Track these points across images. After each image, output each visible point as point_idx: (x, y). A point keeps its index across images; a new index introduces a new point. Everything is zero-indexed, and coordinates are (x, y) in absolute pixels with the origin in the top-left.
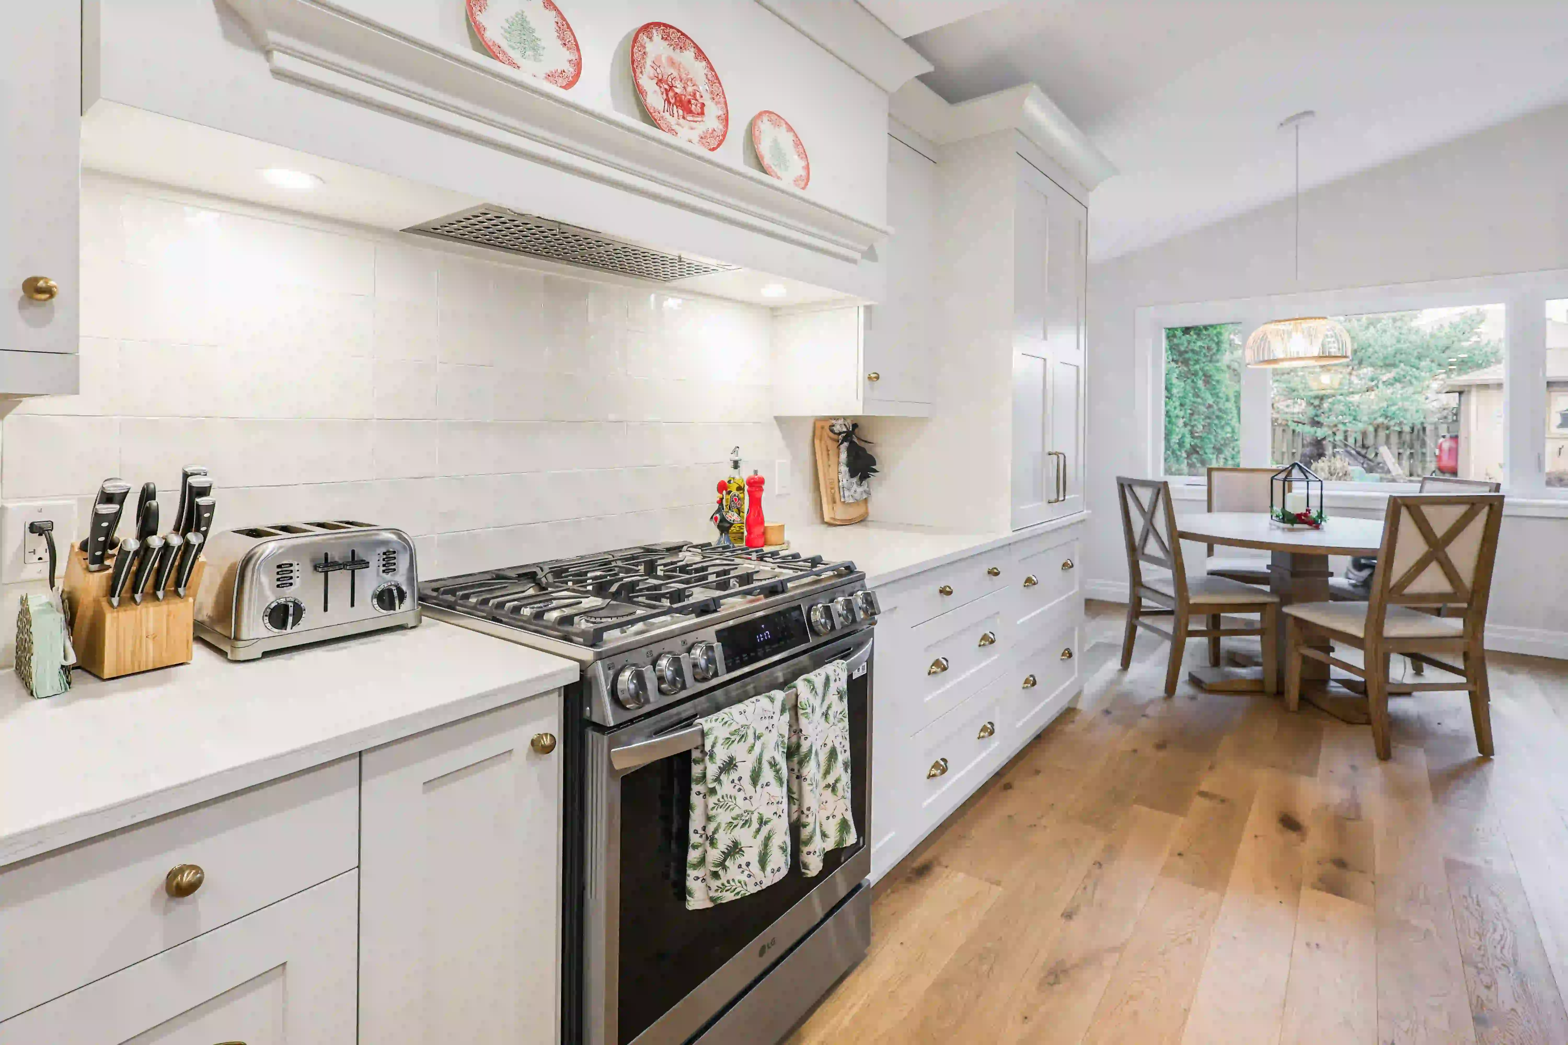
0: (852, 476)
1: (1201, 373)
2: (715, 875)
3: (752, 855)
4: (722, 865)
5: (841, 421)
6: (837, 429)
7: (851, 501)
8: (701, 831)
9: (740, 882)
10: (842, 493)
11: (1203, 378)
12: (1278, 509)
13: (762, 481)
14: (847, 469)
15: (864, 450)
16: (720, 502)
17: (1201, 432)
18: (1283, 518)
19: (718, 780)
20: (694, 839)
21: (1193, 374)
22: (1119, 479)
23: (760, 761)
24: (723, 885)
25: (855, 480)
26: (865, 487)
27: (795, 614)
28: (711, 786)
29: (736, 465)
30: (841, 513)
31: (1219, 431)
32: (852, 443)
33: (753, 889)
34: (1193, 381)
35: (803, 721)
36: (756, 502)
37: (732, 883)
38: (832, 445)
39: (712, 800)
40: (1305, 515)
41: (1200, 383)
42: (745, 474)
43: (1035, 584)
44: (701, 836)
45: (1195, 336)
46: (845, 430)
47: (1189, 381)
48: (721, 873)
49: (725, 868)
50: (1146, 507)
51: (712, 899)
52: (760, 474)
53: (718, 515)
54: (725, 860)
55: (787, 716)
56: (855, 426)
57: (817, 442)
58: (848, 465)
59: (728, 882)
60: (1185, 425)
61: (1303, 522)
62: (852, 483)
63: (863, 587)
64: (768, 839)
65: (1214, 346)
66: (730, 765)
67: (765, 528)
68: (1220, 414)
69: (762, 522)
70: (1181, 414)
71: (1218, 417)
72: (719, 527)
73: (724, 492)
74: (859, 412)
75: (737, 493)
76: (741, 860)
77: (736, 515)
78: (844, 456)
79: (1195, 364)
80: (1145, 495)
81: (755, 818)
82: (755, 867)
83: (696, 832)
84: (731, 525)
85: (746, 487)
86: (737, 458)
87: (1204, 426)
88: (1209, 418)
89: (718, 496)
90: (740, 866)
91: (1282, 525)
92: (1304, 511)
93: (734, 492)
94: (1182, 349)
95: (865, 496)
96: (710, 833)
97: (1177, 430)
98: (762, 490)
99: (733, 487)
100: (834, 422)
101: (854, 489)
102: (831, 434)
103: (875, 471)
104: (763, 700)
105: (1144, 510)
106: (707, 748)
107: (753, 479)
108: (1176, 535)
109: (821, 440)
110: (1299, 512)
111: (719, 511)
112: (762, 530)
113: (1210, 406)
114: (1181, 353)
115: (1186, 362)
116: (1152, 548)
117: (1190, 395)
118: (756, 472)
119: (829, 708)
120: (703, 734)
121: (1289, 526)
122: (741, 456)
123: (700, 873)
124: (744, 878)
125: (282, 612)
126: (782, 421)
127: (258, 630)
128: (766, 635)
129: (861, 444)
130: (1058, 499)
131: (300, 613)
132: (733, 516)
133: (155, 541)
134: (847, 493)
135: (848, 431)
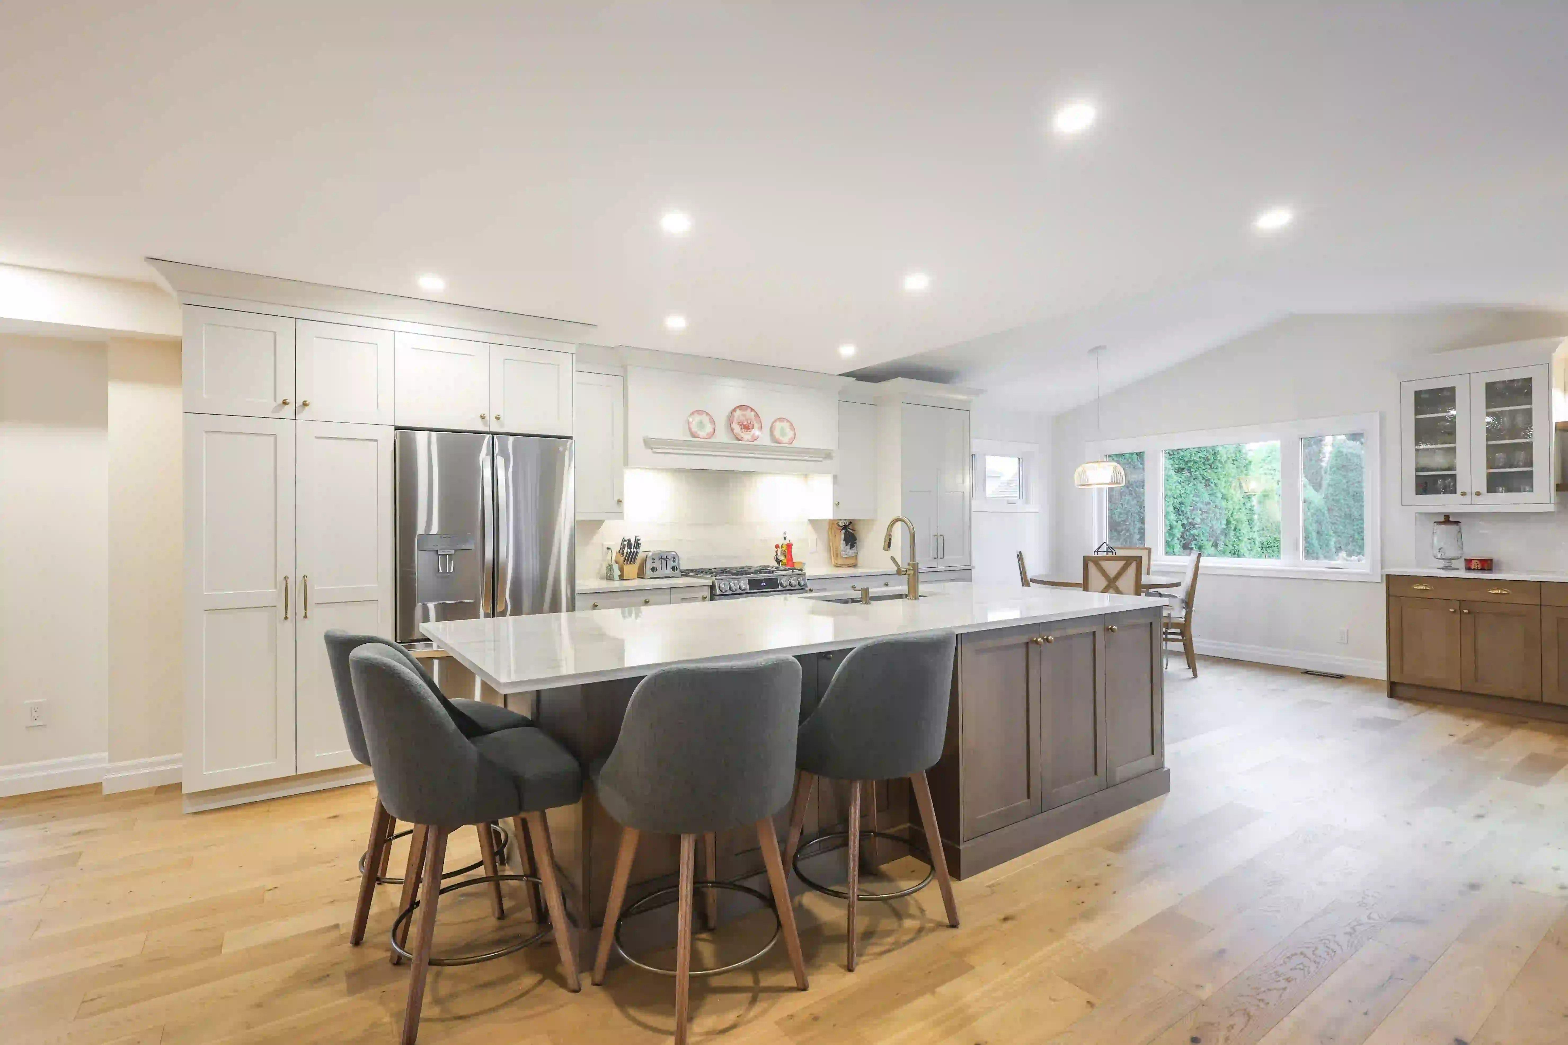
0: (847, 545)
5: (842, 521)
6: (841, 525)
7: (846, 556)
10: (841, 553)
13: (794, 544)
14: (844, 542)
15: (853, 535)
16: (777, 552)
25: (849, 547)
26: (854, 550)
29: (785, 539)
30: (840, 562)
32: (847, 531)
36: (790, 552)
38: (837, 532)
42: (787, 542)
52: (792, 542)
53: (775, 557)
56: (850, 523)
57: (829, 530)
58: (845, 540)
62: (845, 549)
67: (794, 562)
69: (792, 560)
72: (776, 561)
73: (778, 548)
75: (783, 549)
77: (784, 558)
78: (843, 536)
84: (780, 560)
85: (786, 547)
86: (785, 536)
89: (776, 549)
95: (853, 555)
98: (791, 548)
99: (781, 547)
100: (839, 521)
101: (846, 551)
102: (837, 527)
103: (859, 543)
107: (789, 544)
109: (831, 530)
111: (776, 555)
112: (792, 563)
118: (790, 541)
122: (787, 535)
125: (653, 569)
126: (812, 522)
127: (649, 573)
128: (765, 584)
129: (851, 531)
130: (939, 557)
131: (656, 570)
132: (781, 558)
133: (632, 550)
134: (843, 553)
135: (845, 526)
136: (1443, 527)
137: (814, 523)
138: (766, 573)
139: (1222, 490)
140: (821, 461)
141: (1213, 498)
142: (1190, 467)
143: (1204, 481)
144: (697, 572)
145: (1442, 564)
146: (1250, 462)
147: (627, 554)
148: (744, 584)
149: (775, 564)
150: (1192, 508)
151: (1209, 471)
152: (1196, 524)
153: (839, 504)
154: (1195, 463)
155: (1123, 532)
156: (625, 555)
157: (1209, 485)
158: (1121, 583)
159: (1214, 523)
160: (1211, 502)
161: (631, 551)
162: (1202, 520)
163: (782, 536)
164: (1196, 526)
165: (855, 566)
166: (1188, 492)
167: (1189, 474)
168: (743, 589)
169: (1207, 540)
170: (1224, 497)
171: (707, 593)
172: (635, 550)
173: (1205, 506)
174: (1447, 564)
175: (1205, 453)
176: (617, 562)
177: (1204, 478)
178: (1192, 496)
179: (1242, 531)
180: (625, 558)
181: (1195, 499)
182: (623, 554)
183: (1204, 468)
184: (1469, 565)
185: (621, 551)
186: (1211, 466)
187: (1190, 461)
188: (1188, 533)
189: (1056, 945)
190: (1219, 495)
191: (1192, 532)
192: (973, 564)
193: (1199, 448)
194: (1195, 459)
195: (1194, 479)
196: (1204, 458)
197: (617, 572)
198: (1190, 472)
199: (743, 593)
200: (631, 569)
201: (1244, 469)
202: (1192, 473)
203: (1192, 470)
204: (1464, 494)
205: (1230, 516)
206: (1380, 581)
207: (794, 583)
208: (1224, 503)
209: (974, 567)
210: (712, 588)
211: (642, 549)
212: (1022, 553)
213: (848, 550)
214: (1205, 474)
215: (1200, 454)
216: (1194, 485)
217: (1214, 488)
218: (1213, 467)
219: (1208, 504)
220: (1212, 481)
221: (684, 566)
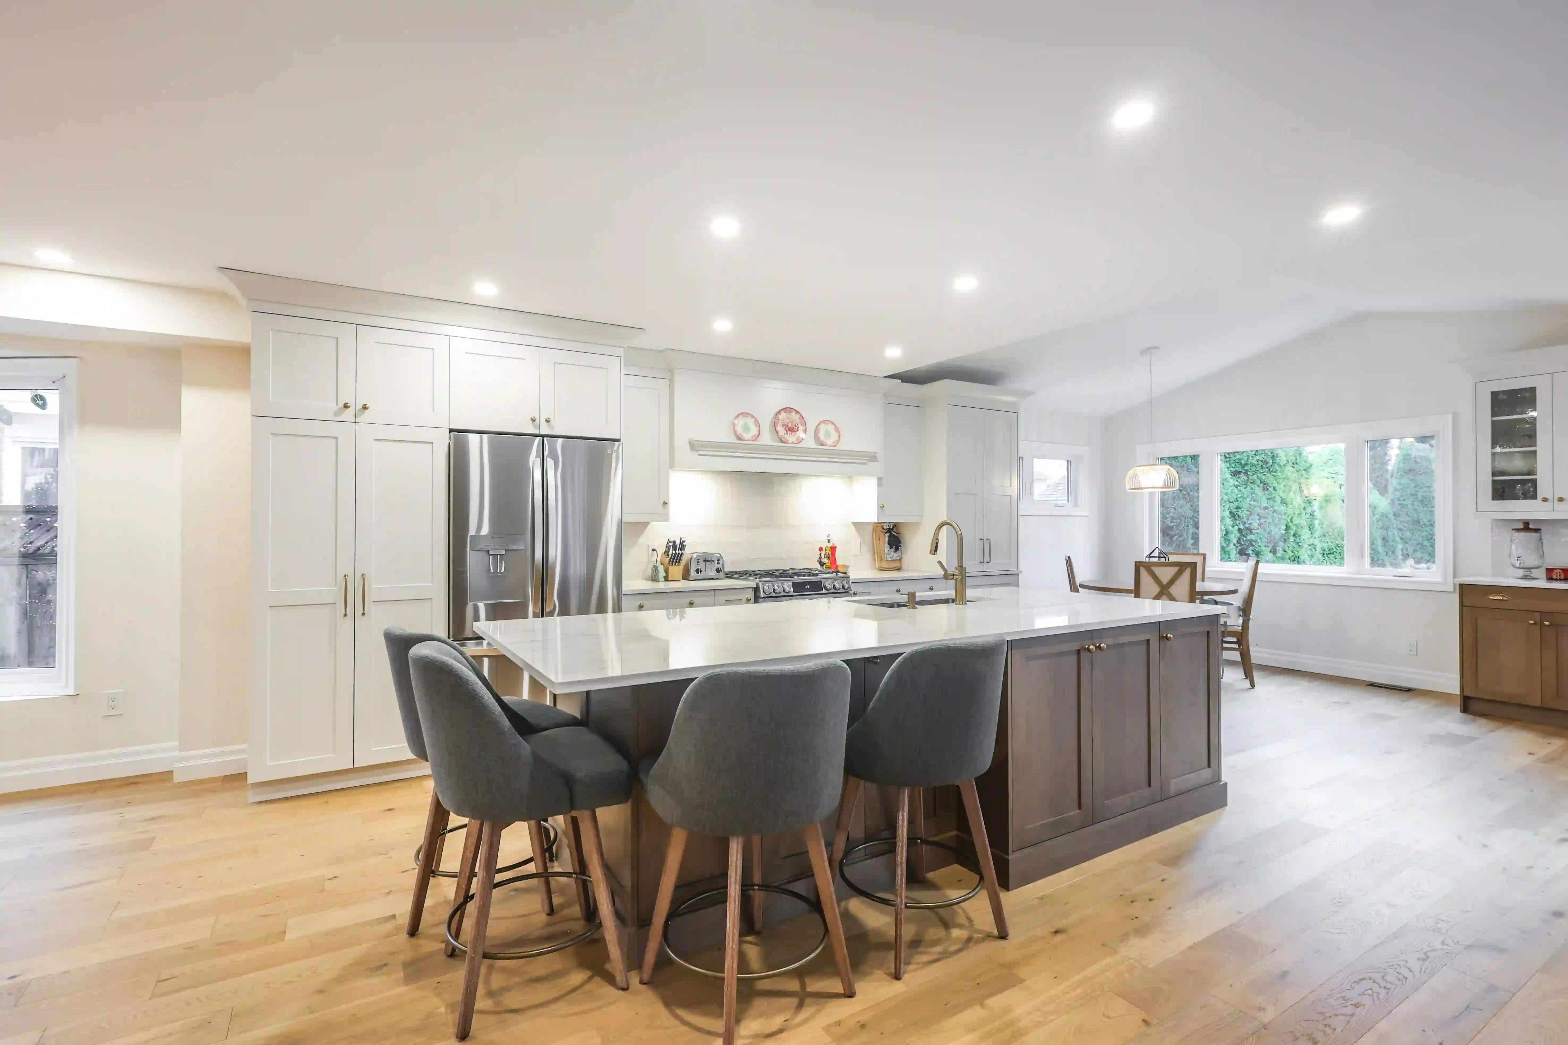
0: (891, 548)
5: (887, 524)
6: (885, 528)
7: (890, 559)
10: (885, 556)
13: (836, 547)
15: (897, 538)
16: (820, 554)
25: (892, 550)
26: (898, 553)
29: (829, 541)
30: (885, 565)
32: (891, 534)
36: (834, 555)
38: (882, 535)
42: (831, 545)
46: (888, 528)
52: (835, 545)
53: (819, 560)
56: (895, 526)
58: (889, 544)
62: (889, 552)
69: (836, 563)
72: (820, 564)
77: (827, 560)
78: (887, 539)
84: (824, 563)
85: (830, 550)
86: (829, 539)
89: (820, 551)
93: (826, 551)
95: (898, 557)
98: (835, 550)
99: (825, 549)
100: (883, 524)
101: (890, 554)
102: (881, 530)
103: (904, 546)
109: (875, 533)
111: (819, 558)
112: (836, 566)
118: (833, 544)
122: (831, 537)
125: (698, 571)
126: (856, 525)
127: (693, 573)
128: (808, 587)
129: (895, 534)
130: (985, 561)
131: (701, 571)
132: (825, 560)
134: (888, 556)
135: (889, 529)
136: (1522, 534)
137: (857, 525)
138: (809, 576)
139: (1281, 495)
140: (866, 464)
141: (1271, 502)
142: (1247, 470)
143: (1261, 485)
144: (742, 574)
145: (1521, 573)
146: (1311, 466)
147: (672, 556)
148: (788, 587)
149: (818, 567)
150: (1249, 513)
151: (1268, 474)
152: (1254, 530)
153: (883, 506)
154: (1253, 466)
155: (1176, 537)
156: (670, 556)
157: (1268, 489)
158: (1173, 590)
159: (1272, 528)
160: (1269, 507)
161: (676, 553)
162: (1260, 525)
163: (826, 539)
164: (1253, 531)
165: (899, 569)
166: (1245, 496)
167: (1246, 478)
168: (787, 591)
169: (1265, 546)
170: (1283, 502)
171: (750, 595)
172: (680, 552)
173: (1263, 511)
174: (1527, 574)
175: (1263, 456)
176: (662, 564)
177: (1261, 482)
178: (1249, 499)
179: (1302, 537)
180: (670, 560)
181: (1252, 503)
183: (1262, 472)
184: (1550, 574)
185: (666, 553)
186: (1269, 470)
187: (1246, 464)
188: (1245, 539)
189: (1108, 960)
190: (1279, 500)
191: (1249, 537)
192: (1020, 568)
193: (1257, 451)
194: (1252, 462)
195: (1251, 483)
196: (1262, 461)
197: (662, 574)
198: (1248, 476)
199: (789, 596)
200: (676, 571)
201: (1304, 472)
202: (1249, 477)
203: (1249, 473)
204: (1545, 500)
205: (1289, 521)
206: (1453, 590)
207: (838, 586)
208: (1283, 508)
209: (1021, 572)
210: (756, 590)
211: (687, 550)
212: (1071, 558)
213: (893, 554)
214: (1263, 477)
215: (1258, 457)
216: (1252, 488)
217: (1273, 492)
218: (1271, 470)
219: (1266, 508)
220: (1270, 485)
221: (727, 569)
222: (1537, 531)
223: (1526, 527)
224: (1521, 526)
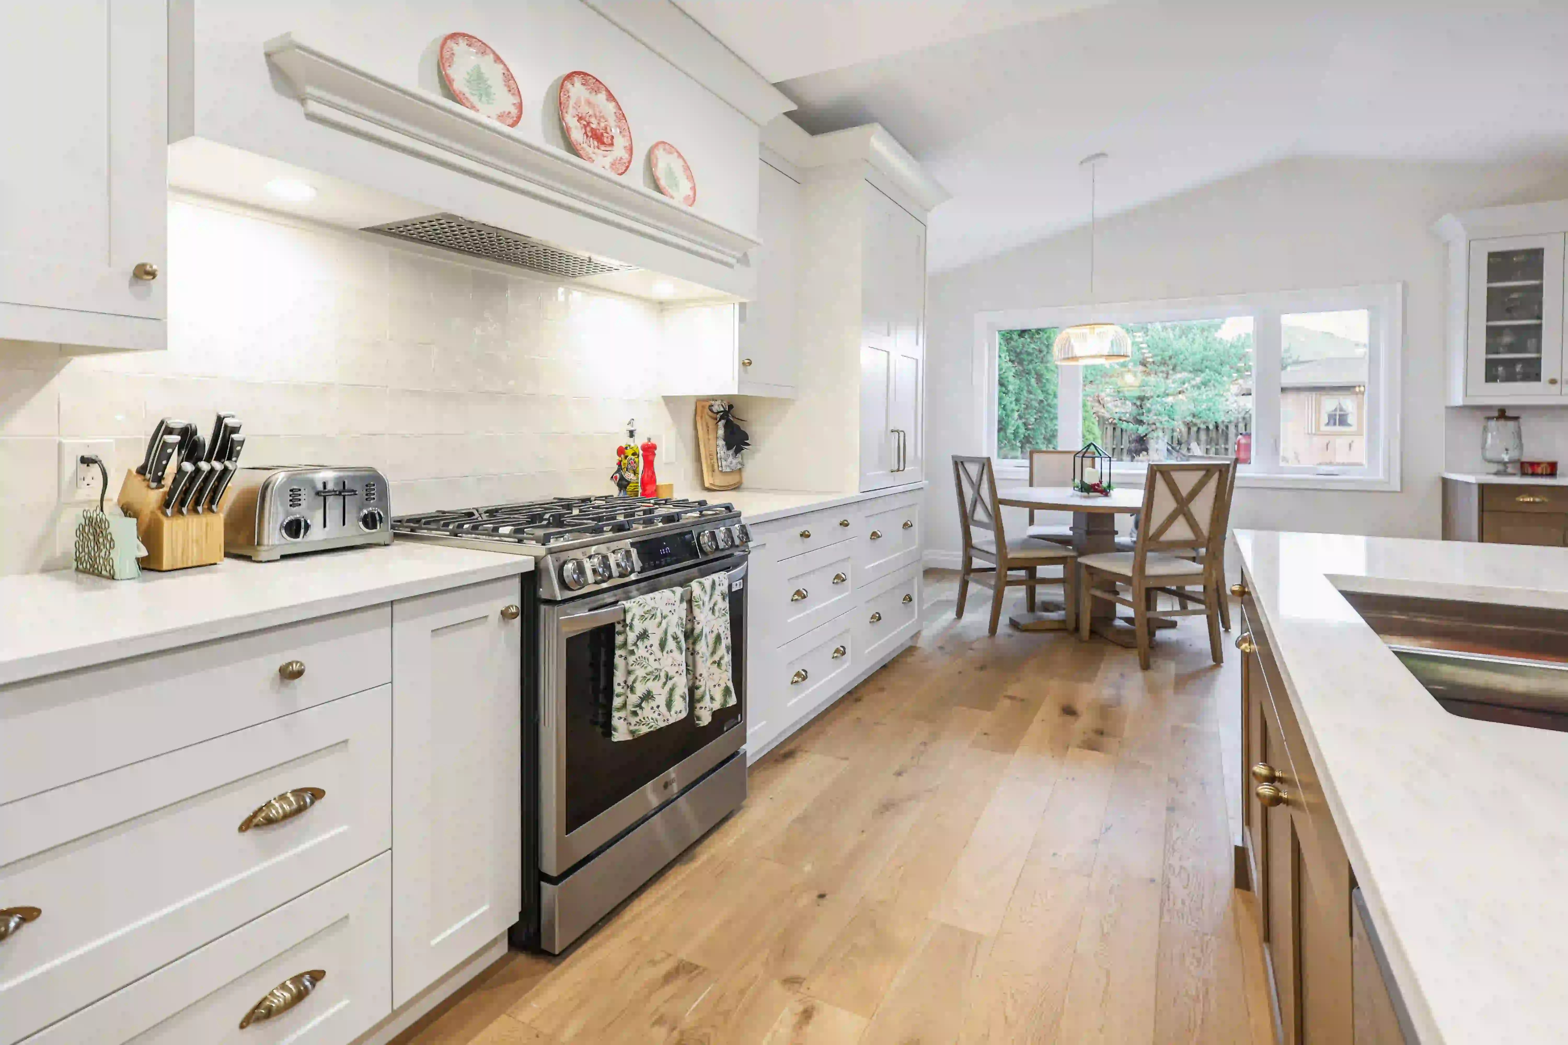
1: (1033, 372)
2: (635, 713)
3: (661, 700)
4: (639, 706)
5: (719, 402)
6: (715, 409)
7: (728, 470)
8: (623, 684)
9: (652, 719)
10: (720, 464)
11: (1035, 376)
12: (1077, 481)
13: (654, 447)
14: (724, 443)
15: (738, 427)
16: (619, 464)
17: (1033, 424)
18: (1082, 488)
19: (635, 644)
20: (617, 689)
21: (1027, 374)
22: (953, 457)
23: (666, 632)
24: (640, 720)
25: (731, 452)
26: (739, 458)
27: (688, 537)
28: (631, 648)
29: (632, 434)
30: (719, 481)
31: (1048, 423)
32: (728, 421)
33: (662, 724)
34: (1027, 379)
35: (696, 611)
36: (649, 464)
37: (647, 719)
38: (711, 423)
39: (631, 659)
40: (1098, 485)
41: (1033, 381)
42: (639, 442)
43: (879, 537)
44: (623, 688)
45: (1029, 340)
46: (722, 409)
47: (1024, 379)
48: (639, 712)
49: (641, 708)
50: (974, 480)
51: (632, 732)
52: (653, 441)
53: (618, 475)
54: (641, 703)
55: (685, 605)
56: (731, 407)
57: (698, 418)
58: (725, 439)
59: (644, 718)
60: (1020, 417)
61: (1096, 491)
62: (728, 456)
63: (739, 522)
64: (672, 690)
65: (1044, 349)
66: (644, 635)
67: (657, 486)
68: (1049, 409)
69: (655, 481)
70: (1016, 408)
71: (1047, 411)
72: (619, 485)
73: (622, 456)
74: (735, 392)
75: (633, 457)
76: (653, 704)
77: (632, 475)
78: (721, 432)
79: (1028, 365)
80: (973, 469)
81: (663, 674)
82: (663, 708)
83: (619, 684)
84: (629, 483)
85: (641, 452)
86: (632, 429)
87: (1036, 419)
88: (1041, 412)
89: (617, 458)
90: (652, 708)
91: (1080, 493)
92: (1097, 482)
93: (630, 456)
94: (1018, 350)
95: (739, 466)
96: (630, 683)
97: (1013, 422)
98: (654, 454)
99: (629, 452)
100: (713, 402)
101: (729, 461)
102: (710, 413)
103: (748, 445)
104: (667, 593)
105: (972, 482)
106: (628, 621)
107: (647, 445)
108: (998, 502)
109: (702, 417)
110: (1093, 483)
111: (618, 471)
112: (654, 488)
113: (1042, 401)
114: (1018, 354)
115: (1021, 363)
116: (980, 515)
117: (1025, 392)
118: (649, 439)
119: (715, 604)
120: (625, 611)
121: (1085, 494)
122: (636, 427)
123: (622, 714)
124: (655, 716)
125: (293, 526)
126: (669, 400)
127: (274, 536)
128: (666, 549)
129: (735, 420)
130: (900, 469)
131: (305, 526)
132: (630, 476)
133: (204, 466)
134: (724, 463)
135: (725, 411)
137: (672, 402)
140: (730, 265)
145: (1494, 468)
147: (175, 479)
148: (628, 554)
149: (616, 492)
156: (167, 480)
161: (199, 469)
163: (625, 429)
165: (738, 488)
168: (636, 566)
172: (218, 466)
174: (1501, 469)
176: (128, 511)
180: (169, 493)
182: (159, 480)
184: (1523, 468)
185: (154, 471)
197: (129, 548)
200: (197, 532)
207: (722, 540)
211: (244, 460)
213: (730, 459)
222: (1516, 418)
223: (1502, 414)
224: (1496, 414)
